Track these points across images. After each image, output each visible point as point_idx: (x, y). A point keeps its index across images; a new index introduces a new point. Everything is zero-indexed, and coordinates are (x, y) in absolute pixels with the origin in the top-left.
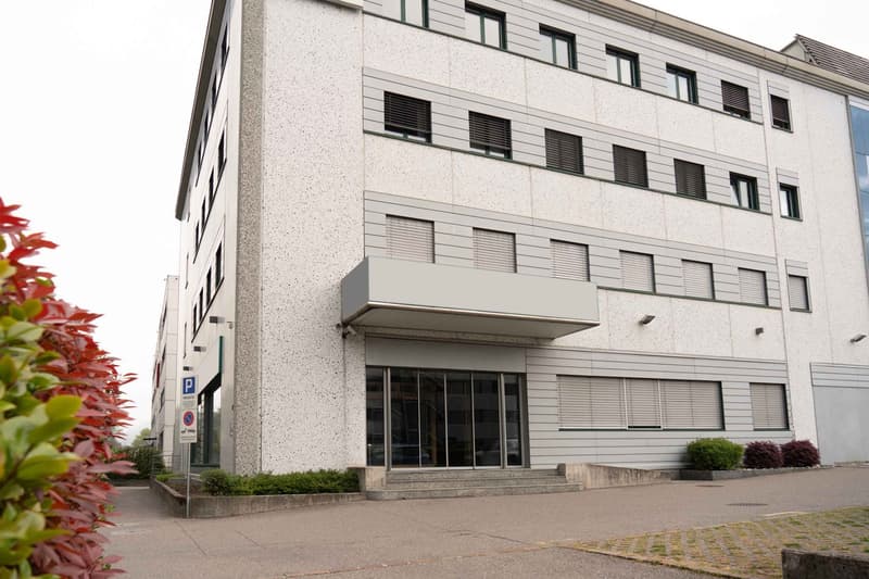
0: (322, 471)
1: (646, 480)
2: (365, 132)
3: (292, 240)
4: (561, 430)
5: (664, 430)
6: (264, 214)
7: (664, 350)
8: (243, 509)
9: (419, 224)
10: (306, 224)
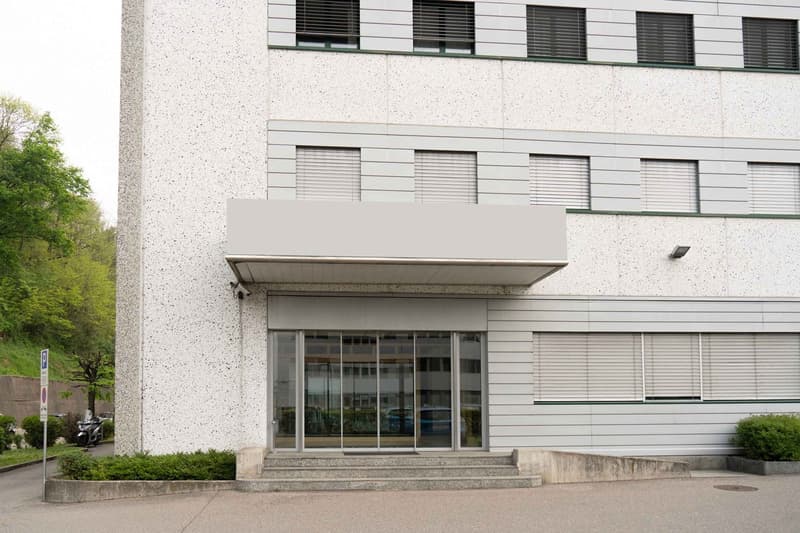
0: (213, 453)
1: (647, 473)
2: (271, 47)
3: (179, 188)
4: (536, 403)
5: (706, 402)
6: (145, 162)
7: (710, 292)
8: (90, 495)
9: (342, 154)
10: (196, 169)
